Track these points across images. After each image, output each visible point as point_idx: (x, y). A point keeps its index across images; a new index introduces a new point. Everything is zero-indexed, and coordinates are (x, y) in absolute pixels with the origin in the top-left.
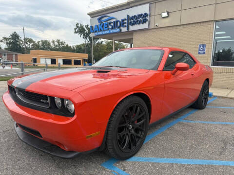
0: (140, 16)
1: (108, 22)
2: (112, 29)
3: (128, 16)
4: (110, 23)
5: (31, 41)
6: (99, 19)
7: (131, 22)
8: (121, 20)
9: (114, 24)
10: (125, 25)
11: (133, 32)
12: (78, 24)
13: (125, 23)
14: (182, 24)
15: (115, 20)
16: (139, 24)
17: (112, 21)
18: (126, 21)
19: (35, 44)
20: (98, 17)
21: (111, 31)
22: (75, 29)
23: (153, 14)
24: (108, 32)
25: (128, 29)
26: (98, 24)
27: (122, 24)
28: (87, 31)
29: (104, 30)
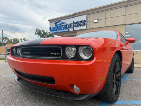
0: (81, 21)
1: (61, 25)
2: (63, 29)
3: (73, 22)
4: (62, 26)
5: (6, 38)
6: (55, 24)
7: (75, 25)
8: (69, 24)
9: (65, 27)
10: (71, 27)
11: (76, 31)
12: (37, 29)
13: (72, 26)
14: (106, 26)
15: (65, 24)
16: (80, 26)
17: (64, 24)
18: (72, 25)
19: (9, 41)
20: (55, 22)
21: (63, 31)
22: (35, 32)
23: (89, 20)
24: (61, 31)
25: (74, 29)
26: (55, 26)
27: (70, 26)
28: (43, 33)
29: (58, 30)
